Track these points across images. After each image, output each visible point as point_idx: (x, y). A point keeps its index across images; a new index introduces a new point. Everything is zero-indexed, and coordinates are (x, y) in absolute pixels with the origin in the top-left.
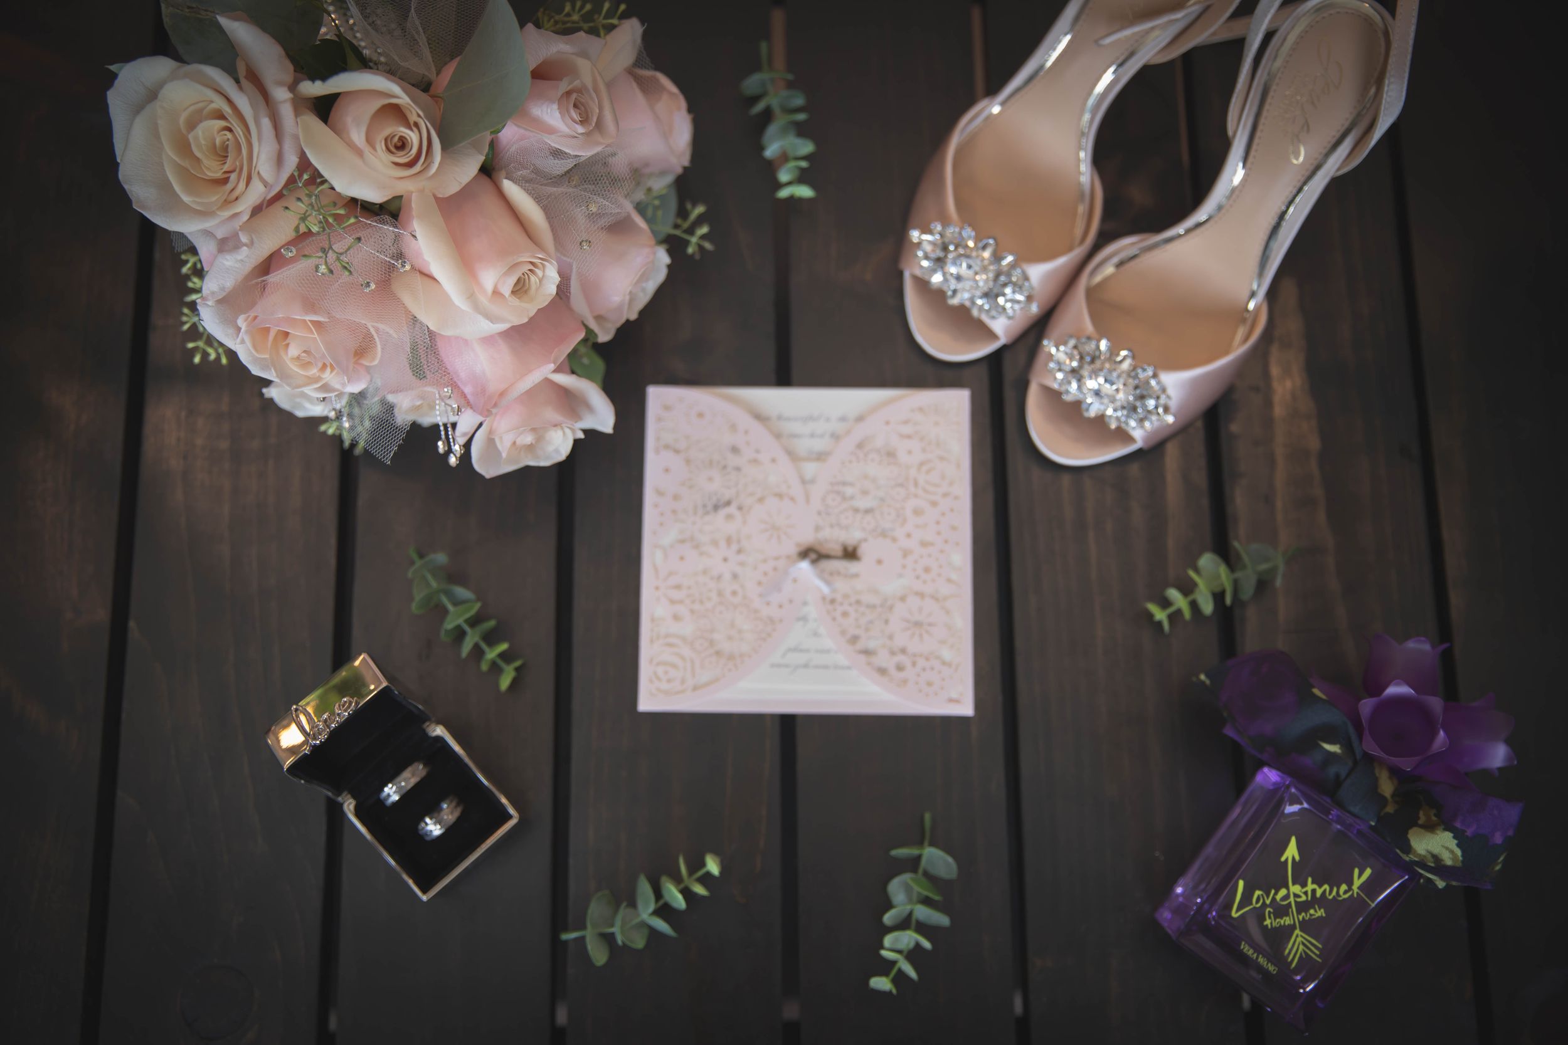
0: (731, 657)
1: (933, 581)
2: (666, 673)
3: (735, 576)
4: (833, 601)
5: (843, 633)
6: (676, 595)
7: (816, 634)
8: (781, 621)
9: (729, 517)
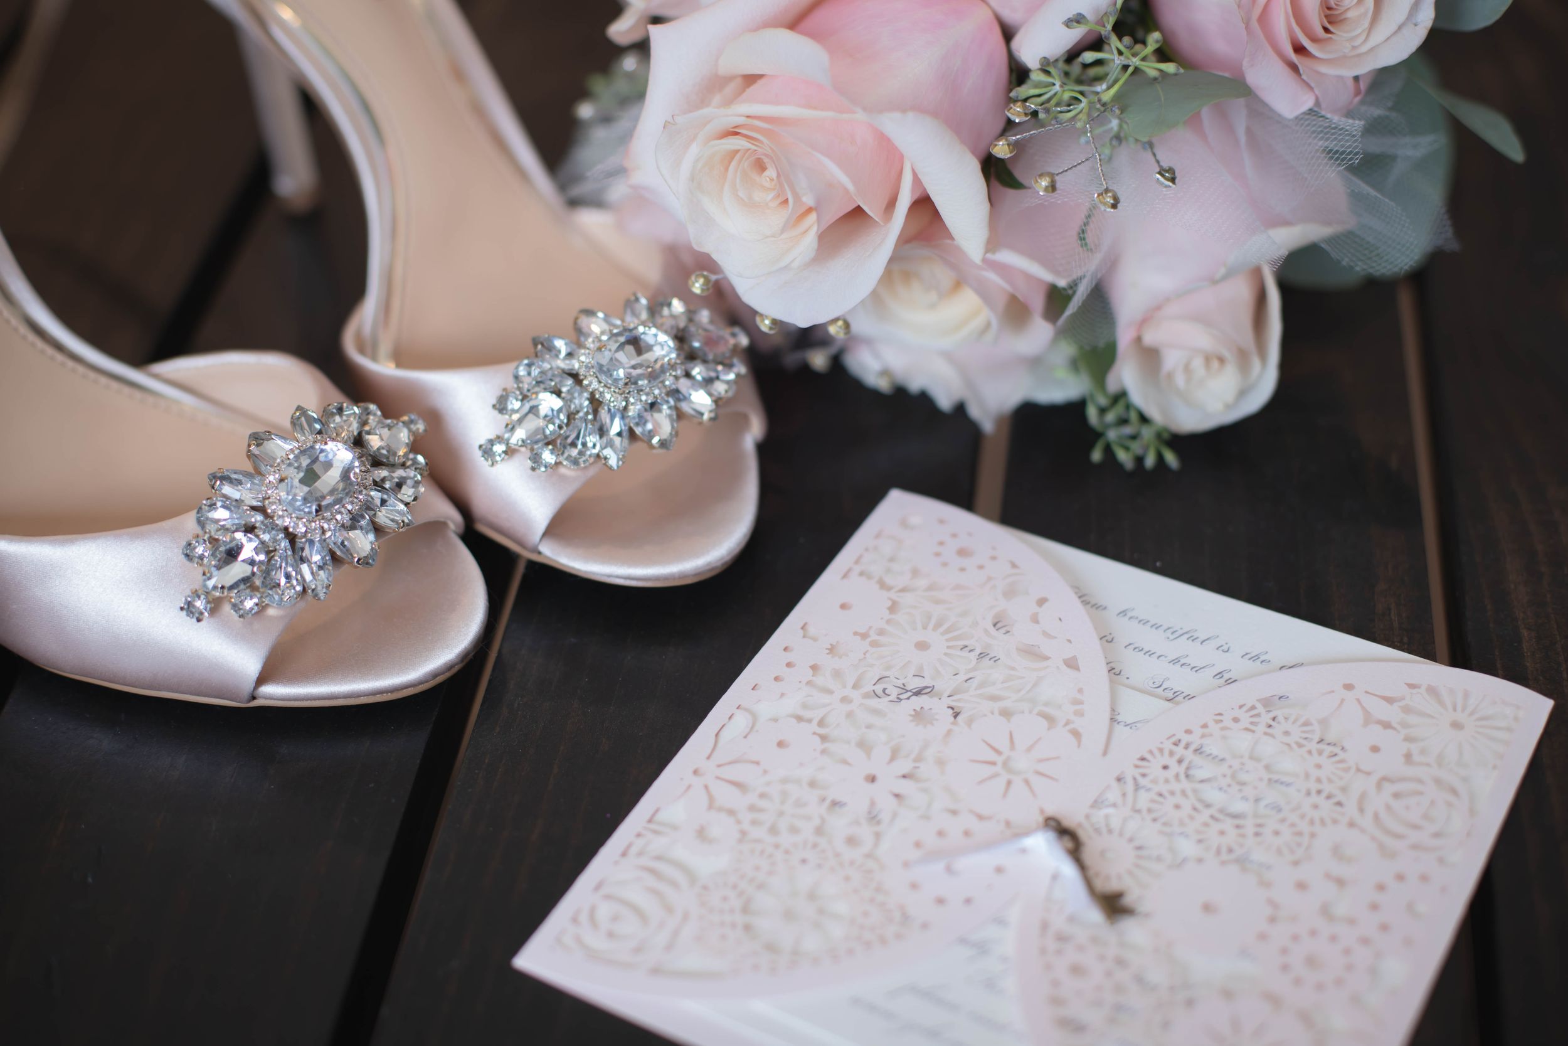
0: (771, 948)
1: (1320, 987)
2: (615, 918)
3: (873, 818)
4: (1062, 938)
5: (1056, 1001)
6: (726, 795)
7: (990, 984)
8: (925, 926)
9: (919, 716)
